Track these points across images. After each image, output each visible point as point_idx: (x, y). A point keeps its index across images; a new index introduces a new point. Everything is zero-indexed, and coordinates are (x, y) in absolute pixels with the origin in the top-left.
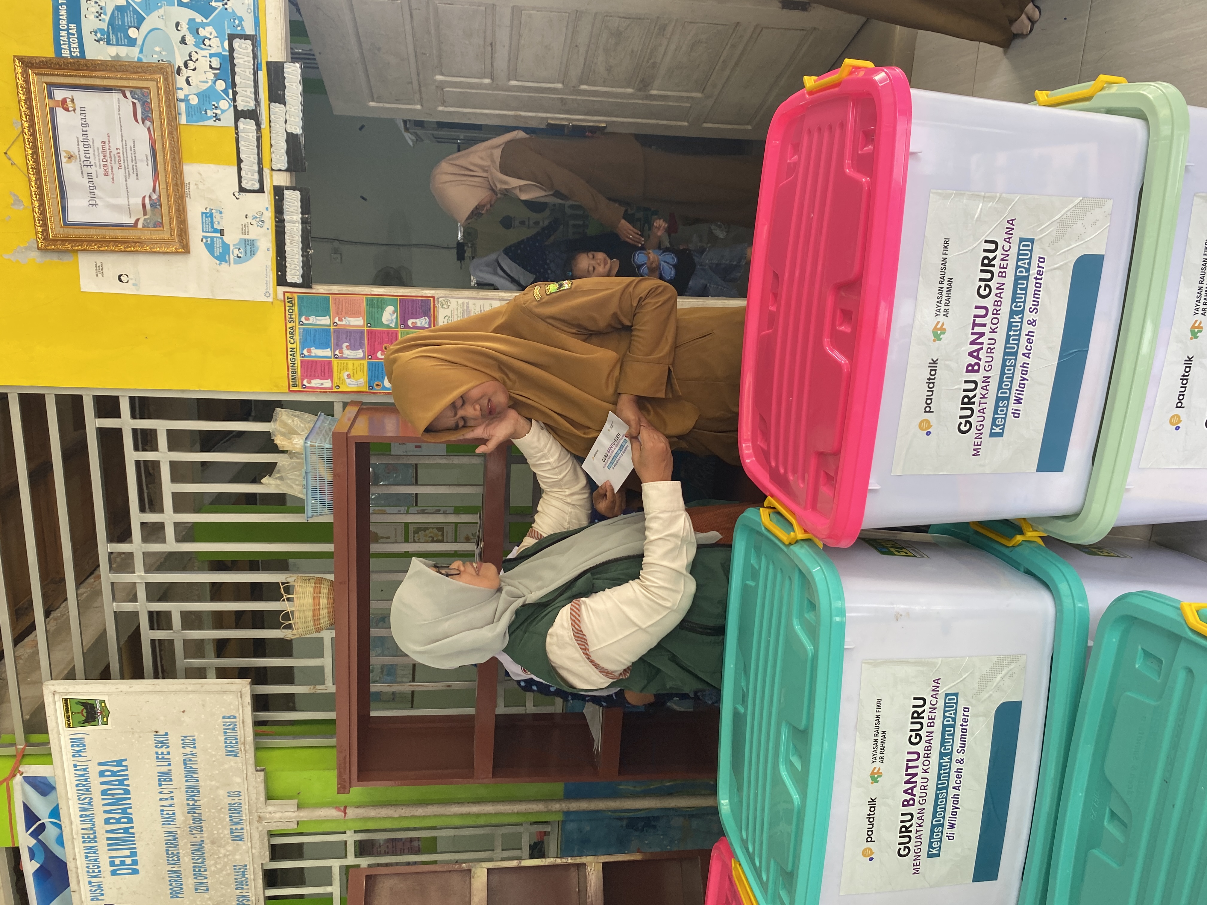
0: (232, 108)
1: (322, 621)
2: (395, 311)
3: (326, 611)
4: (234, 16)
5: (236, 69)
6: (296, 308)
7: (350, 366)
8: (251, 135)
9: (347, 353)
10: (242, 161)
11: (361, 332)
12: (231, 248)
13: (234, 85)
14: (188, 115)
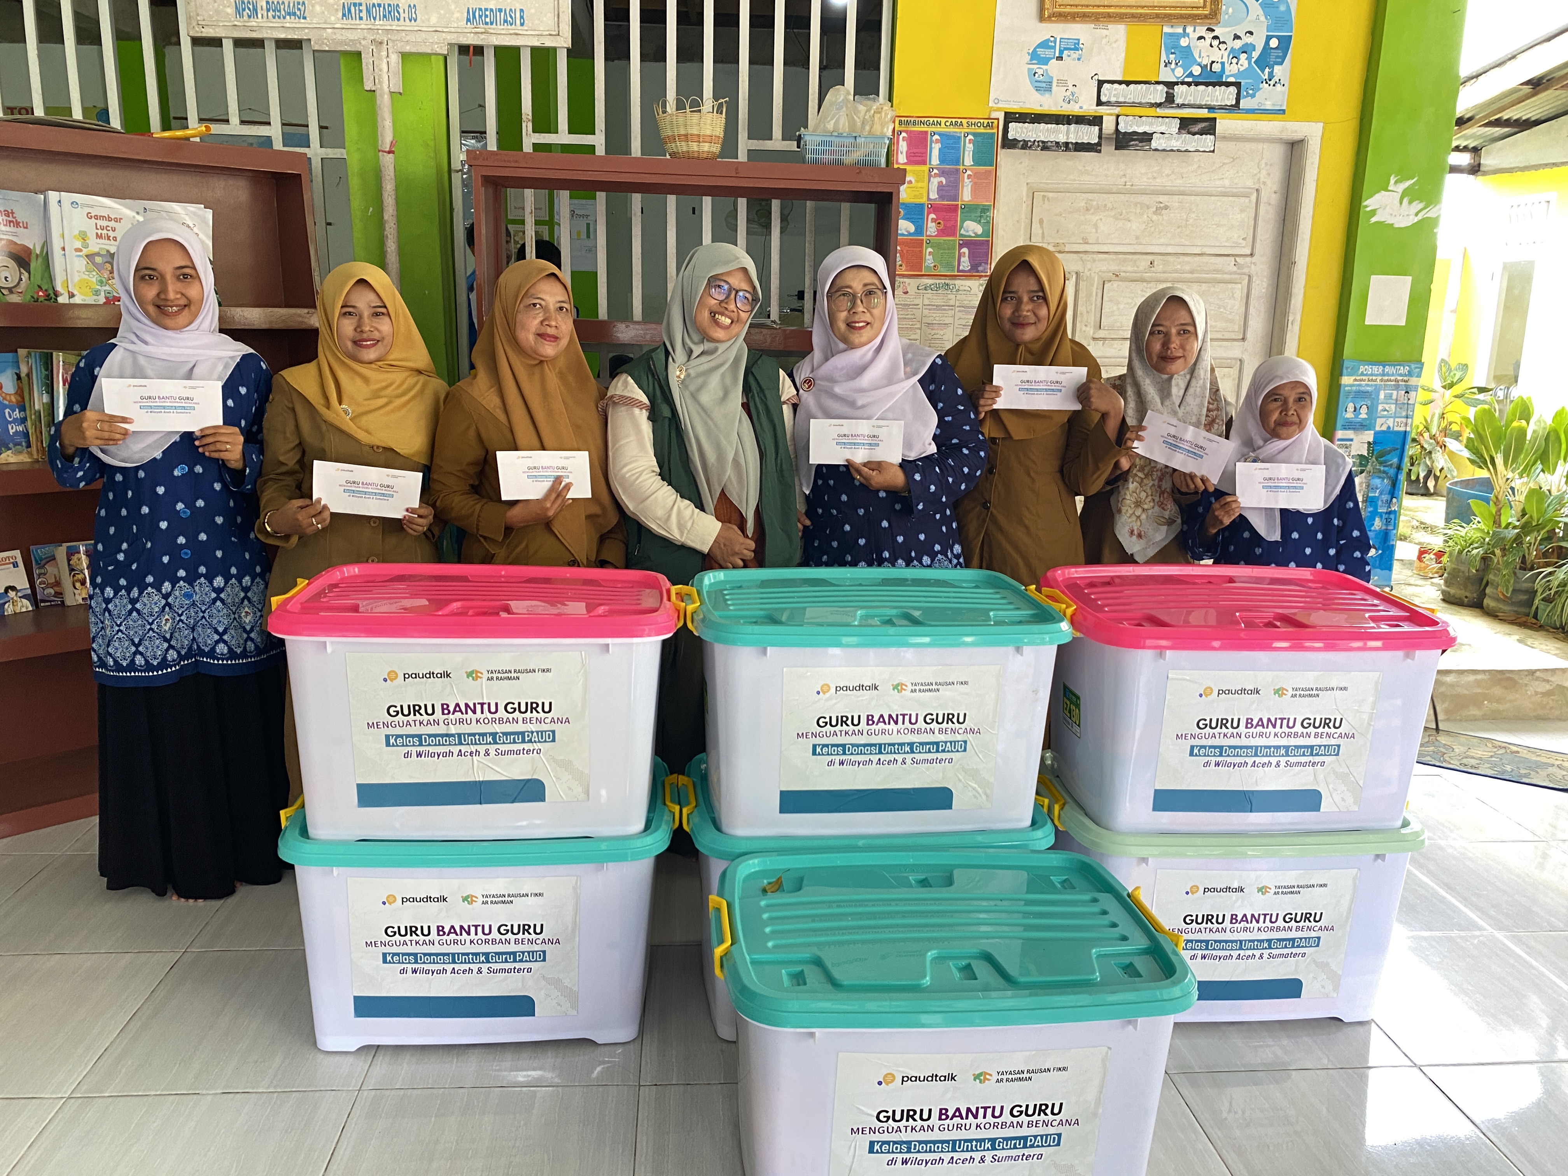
0: (1175, 80)
1: (683, 143)
2: (977, 235)
3: (696, 149)
4: (1256, 89)
5: (1210, 87)
6: (982, 130)
7: (920, 185)
8: (1151, 97)
9: (935, 181)
10: (1128, 86)
11: (956, 198)
12: (1044, 67)
13: (1197, 84)
14: (1171, 35)
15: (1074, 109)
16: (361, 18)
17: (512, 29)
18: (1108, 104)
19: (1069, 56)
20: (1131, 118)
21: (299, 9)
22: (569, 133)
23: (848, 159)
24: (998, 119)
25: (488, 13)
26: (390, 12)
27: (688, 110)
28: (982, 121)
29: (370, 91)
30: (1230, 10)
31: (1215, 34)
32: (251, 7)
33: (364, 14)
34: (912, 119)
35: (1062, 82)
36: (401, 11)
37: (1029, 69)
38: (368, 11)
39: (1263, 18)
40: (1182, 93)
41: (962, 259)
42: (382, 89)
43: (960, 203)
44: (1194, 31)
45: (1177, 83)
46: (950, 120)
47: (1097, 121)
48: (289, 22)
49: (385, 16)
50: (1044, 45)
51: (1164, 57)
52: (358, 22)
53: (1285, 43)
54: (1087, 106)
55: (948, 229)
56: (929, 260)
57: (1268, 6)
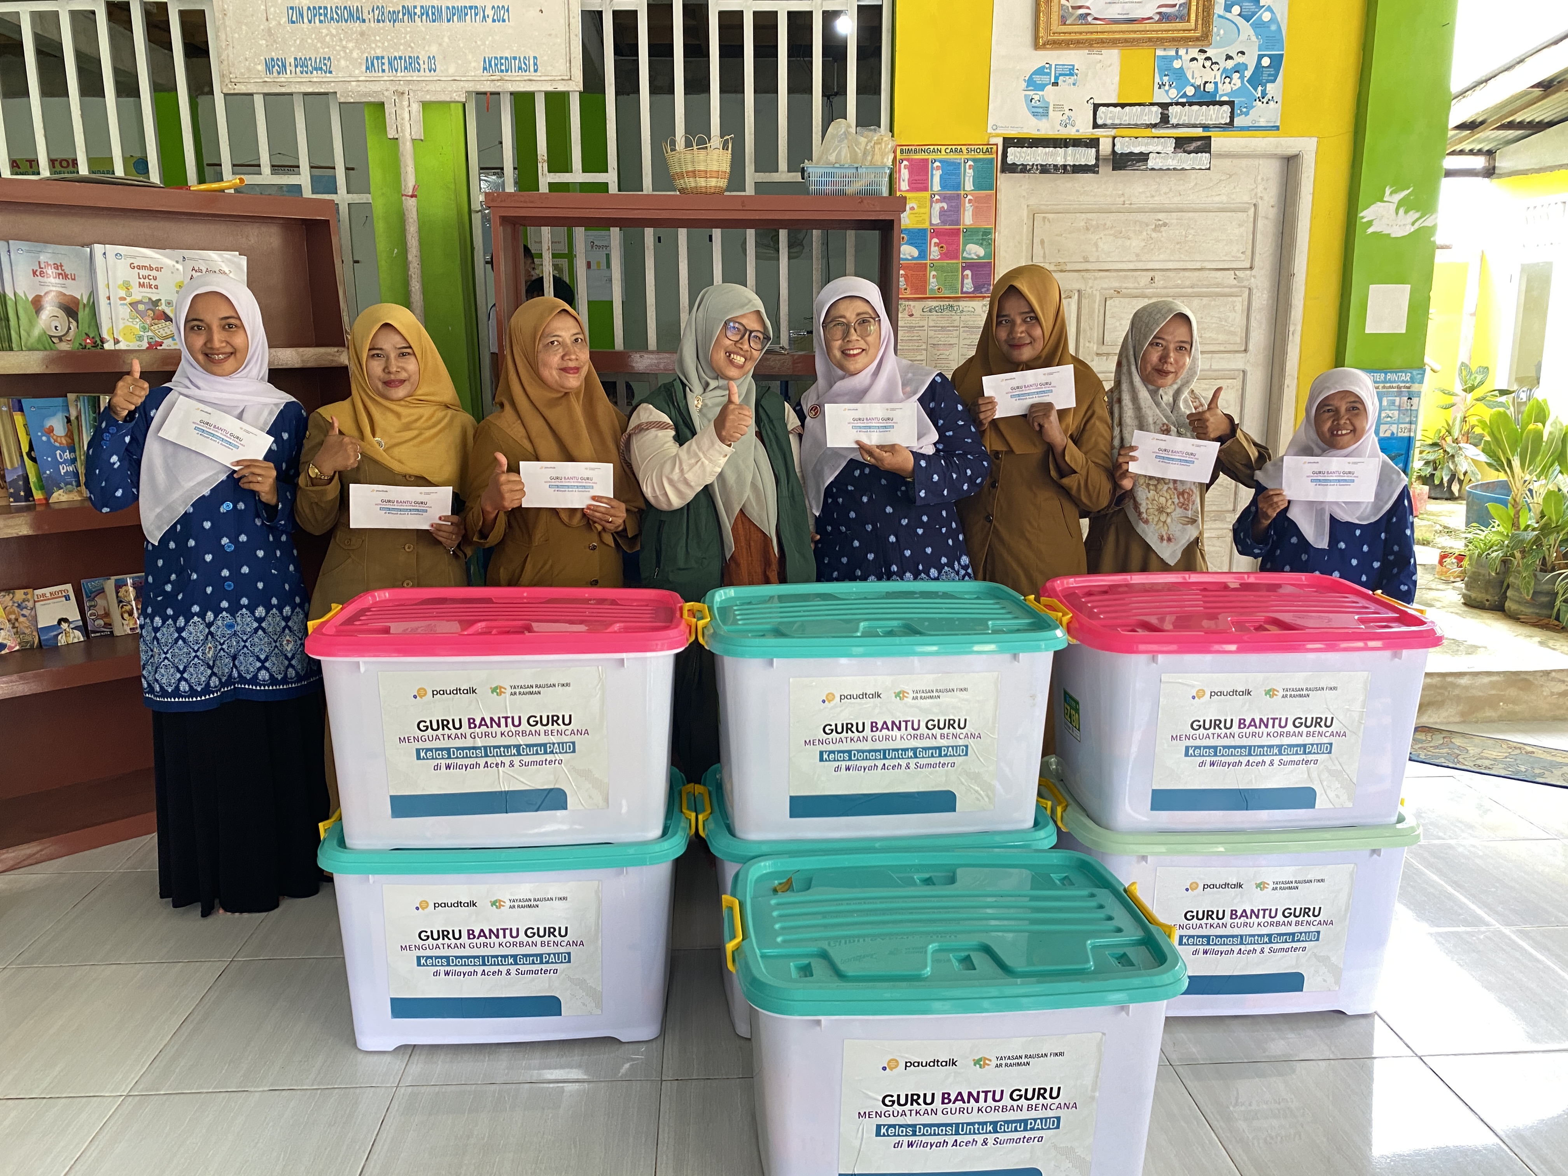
0: (1169, 101)
1: (691, 179)
2: (979, 258)
3: (703, 184)
4: (1250, 107)
5: (1204, 107)
6: (981, 156)
7: (922, 210)
8: (1146, 118)
9: (937, 207)
10: (1123, 108)
11: (958, 223)
12: (1040, 93)
13: (1191, 104)
14: (1164, 57)
15: (1071, 133)
16: (383, 71)
17: (526, 75)
18: (1104, 126)
19: (1064, 81)
20: (1127, 139)
21: (325, 64)
22: (583, 172)
23: (850, 189)
24: (997, 145)
25: (503, 61)
26: (410, 64)
27: (695, 147)
28: (981, 147)
29: (394, 139)
30: (1222, 32)
31: (1208, 55)
32: (280, 64)
33: (386, 67)
34: (913, 148)
35: (1058, 107)
36: (421, 62)
37: (1025, 95)
38: (390, 63)
39: (1254, 38)
40: (1176, 114)
41: (966, 281)
42: (404, 136)
43: (961, 227)
44: (1187, 53)
45: (1171, 104)
46: (950, 147)
47: (1093, 143)
48: (316, 76)
49: (406, 68)
50: (1040, 71)
51: (1157, 80)
52: (380, 74)
53: (1277, 61)
54: (1083, 128)
55: (951, 252)
56: (933, 283)
57: (1259, 26)
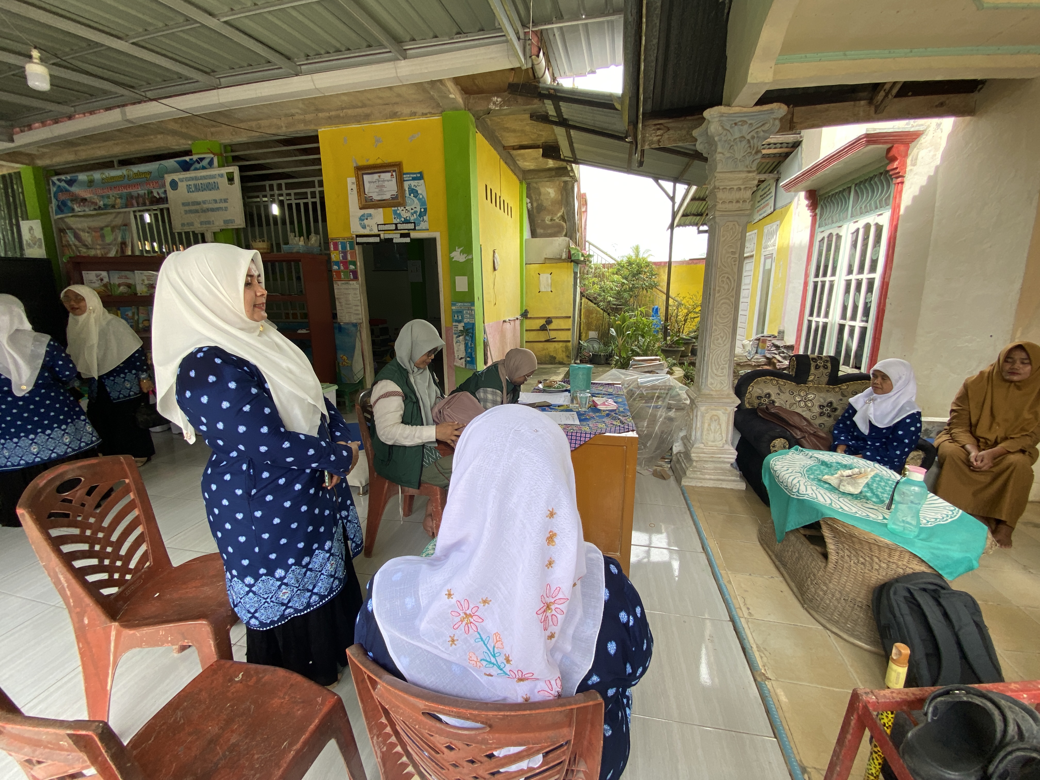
0: (397, 222)
4: (419, 224)
5: (407, 224)
6: (351, 240)
7: (338, 256)
8: (392, 228)
9: (341, 255)
10: (385, 225)
12: (363, 222)
13: (403, 223)
14: (394, 210)
15: (373, 233)
16: (204, 225)
17: (233, 224)
18: (381, 231)
19: (369, 218)
20: (387, 234)
24: (354, 237)
28: (350, 238)
31: (406, 209)
34: (334, 238)
35: (368, 226)
37: (359, 223)
39: (418, 203)
40: (400, 226)
41: (351, 276)
43: (348, 260)
44: (400, 208)
45: (398, 224)
46: (342, 238)
47: (379, 236)
48: (191, 227)
50: (363, 216)
51: (393, 217)
53: (425, 209)
54: (375, 232)
55: (346, 267)
56: (342, 276)
57: (419, 200)
